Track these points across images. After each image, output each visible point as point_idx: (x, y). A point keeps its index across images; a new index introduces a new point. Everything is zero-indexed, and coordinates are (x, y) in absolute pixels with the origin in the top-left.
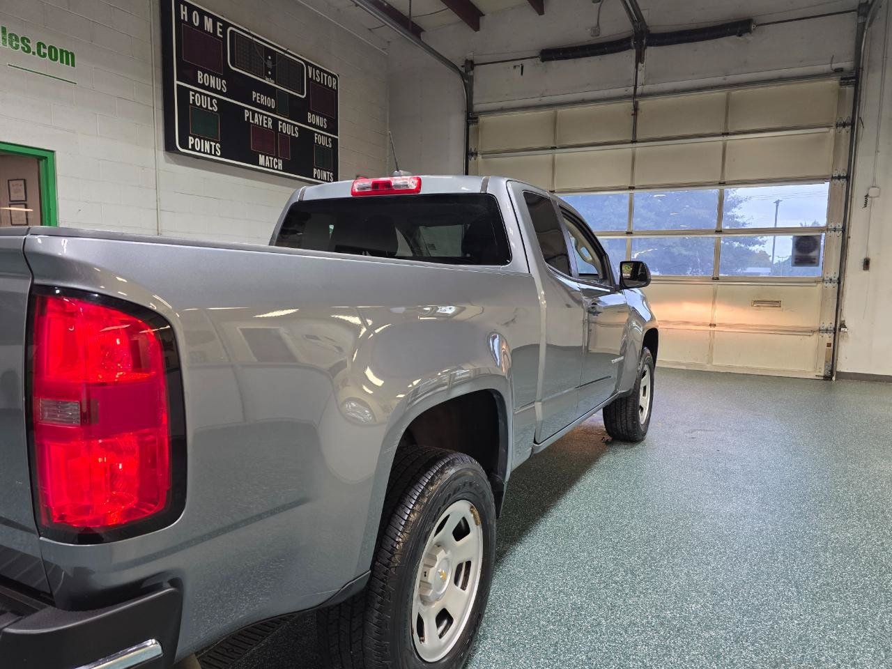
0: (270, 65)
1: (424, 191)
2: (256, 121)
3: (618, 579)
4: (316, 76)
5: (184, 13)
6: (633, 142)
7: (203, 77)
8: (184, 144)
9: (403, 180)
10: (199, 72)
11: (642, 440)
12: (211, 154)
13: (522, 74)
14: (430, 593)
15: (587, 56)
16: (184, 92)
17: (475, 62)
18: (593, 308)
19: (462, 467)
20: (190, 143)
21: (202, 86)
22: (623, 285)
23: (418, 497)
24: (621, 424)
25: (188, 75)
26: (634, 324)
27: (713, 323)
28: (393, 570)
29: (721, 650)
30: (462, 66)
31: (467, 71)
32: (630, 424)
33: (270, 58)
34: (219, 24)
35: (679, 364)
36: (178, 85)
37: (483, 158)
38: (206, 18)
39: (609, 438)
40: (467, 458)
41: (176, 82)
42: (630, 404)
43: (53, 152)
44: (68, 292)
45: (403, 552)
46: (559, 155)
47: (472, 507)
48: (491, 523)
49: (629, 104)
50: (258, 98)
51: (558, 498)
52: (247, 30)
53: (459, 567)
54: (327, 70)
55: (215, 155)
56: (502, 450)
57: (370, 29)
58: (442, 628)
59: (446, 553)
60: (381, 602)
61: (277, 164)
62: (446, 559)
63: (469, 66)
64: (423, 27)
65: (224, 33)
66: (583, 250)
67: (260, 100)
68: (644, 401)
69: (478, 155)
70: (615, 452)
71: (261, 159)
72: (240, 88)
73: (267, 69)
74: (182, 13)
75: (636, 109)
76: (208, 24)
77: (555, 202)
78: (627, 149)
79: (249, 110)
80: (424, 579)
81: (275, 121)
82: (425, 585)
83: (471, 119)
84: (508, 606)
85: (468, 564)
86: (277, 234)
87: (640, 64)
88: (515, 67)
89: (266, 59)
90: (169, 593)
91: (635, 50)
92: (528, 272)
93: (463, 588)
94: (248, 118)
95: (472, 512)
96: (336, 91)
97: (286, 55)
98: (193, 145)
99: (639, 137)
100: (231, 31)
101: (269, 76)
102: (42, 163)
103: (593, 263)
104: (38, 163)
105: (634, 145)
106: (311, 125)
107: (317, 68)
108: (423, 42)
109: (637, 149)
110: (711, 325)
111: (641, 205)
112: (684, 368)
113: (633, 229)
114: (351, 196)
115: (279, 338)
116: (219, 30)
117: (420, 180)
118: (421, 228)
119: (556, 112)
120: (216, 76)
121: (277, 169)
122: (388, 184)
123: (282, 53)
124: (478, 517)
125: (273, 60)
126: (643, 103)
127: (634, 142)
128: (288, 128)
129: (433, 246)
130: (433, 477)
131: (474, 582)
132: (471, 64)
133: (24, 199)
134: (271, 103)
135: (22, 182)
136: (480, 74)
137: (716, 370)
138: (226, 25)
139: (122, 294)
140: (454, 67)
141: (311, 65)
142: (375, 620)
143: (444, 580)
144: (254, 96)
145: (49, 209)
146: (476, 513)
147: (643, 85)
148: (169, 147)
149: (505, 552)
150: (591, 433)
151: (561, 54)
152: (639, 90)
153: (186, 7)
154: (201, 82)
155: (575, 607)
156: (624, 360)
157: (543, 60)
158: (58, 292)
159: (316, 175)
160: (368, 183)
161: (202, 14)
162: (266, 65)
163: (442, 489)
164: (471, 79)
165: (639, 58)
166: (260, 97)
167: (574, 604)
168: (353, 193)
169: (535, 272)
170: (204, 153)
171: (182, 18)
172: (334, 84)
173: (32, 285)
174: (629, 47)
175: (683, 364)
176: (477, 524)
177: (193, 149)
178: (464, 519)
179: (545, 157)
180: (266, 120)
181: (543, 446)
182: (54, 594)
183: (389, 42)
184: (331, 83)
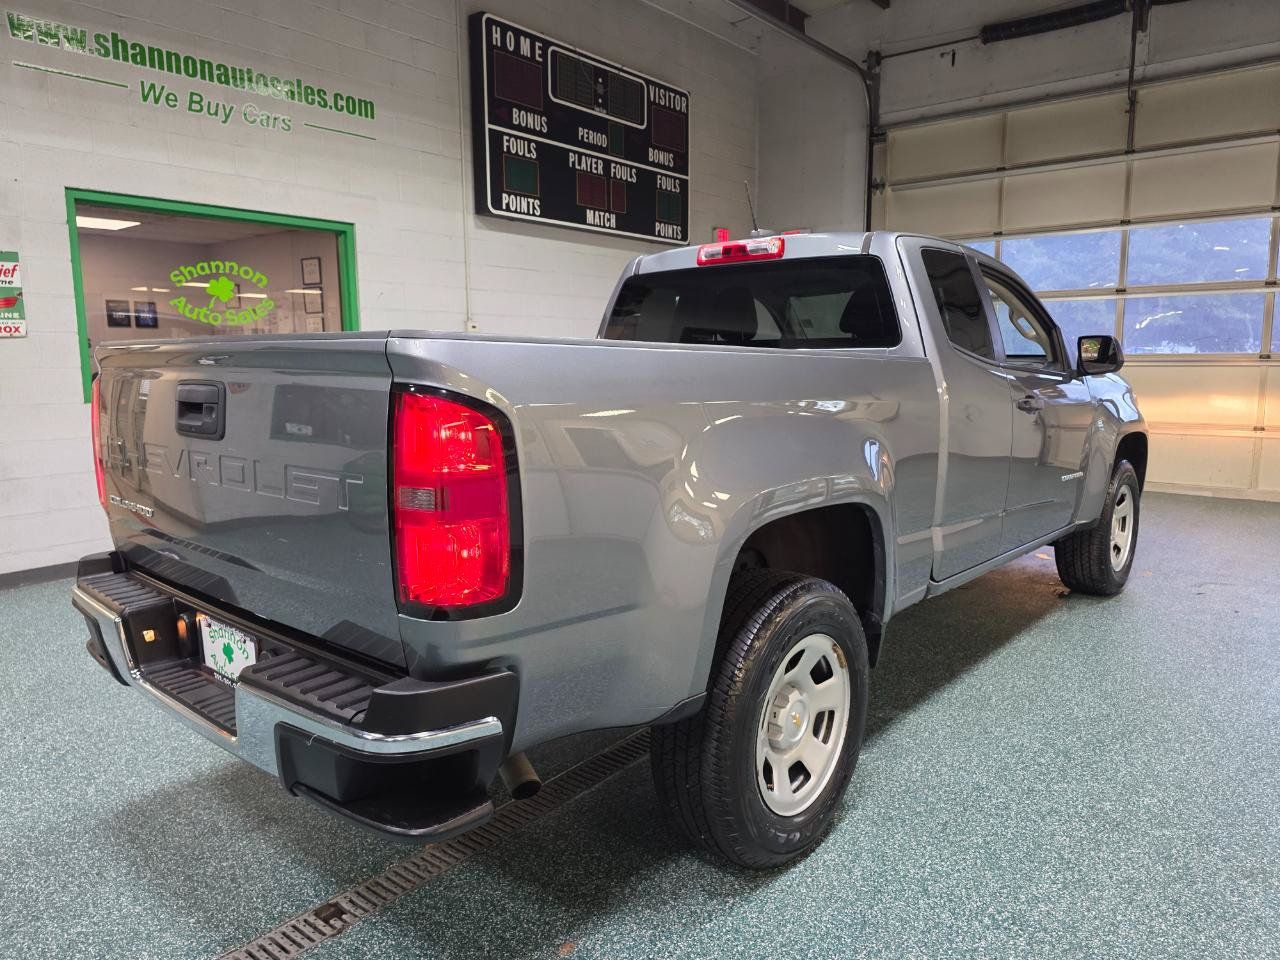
0: (601, 90)
1: (787, 255)
2: (583, 165)
3: (1043, 761)
4: (660, 98)
5: (497, 36)
6: (1127, 153)
7: (519, 116)
8: (497, 204)
9: (763, 243)
10: (515, 110)
11: (1117, 593)
12: (528, 214)
13: (953, 64)
14: (781, 738)
15: (1055, 28)
16: (496, 137)
17: (883, 55)
18: (1025, 402)
19: (822, 595)
20: (505, 202)
21: (518, 128)
22: (1083, 370)
23: (764, 622)
24: (1082, 570)
25: (502, 117)
26: (1100, 424)
27: (1259, 425)
28: (733, 698)
29: (1174, 851)
30: (864, 62)
31: (870, 69)
32: (1095, 569)
33: (600, 80)
34: (538, 44)
35: (1201, 488)
36: (490, 129)
37: (893, 191)
38: (522, 38)
39: (1066, 590)
40: (829, 586)
41: (488, 126)
42: (1096, 541)
43: (352, 224)
44: (422, 389)
45: (745, 680)
46: (1010, 179)
47: (835, 645)
48: (861, 668)
49: (1122, 95)
50: (586, 136)
51: (976, 661)
52: (571, 47)
53: (820, 717)
54: (675, 88)
55: (534, 215)
56: (878, 581)
57: (733, 24)
58: (796, 784)
59: (801, 694)
60: (719, 732)
61: (609, 220)
62: (801, 701)
63: (873, 59)
64: (807, 13)
65: (544, 55)
66: (1022, 322)
67: (588, 138)
68: (1120, 537)
69: (887, 187)
70: (1070, 609)
71: (590, 214)
72: (564, 125)
73: (597, 96)
74: (494, 35)
75: (1133, 101)
76: (525, 47)
77: (972, 258)
78: (1119, 165)
79: (575, 152)
80: (773, 721)
81: (607, 163)
82: (774, 728)
83: (877, 135)
84: (886, 779)
85: (832, 714)
86: (608, 316)
87: (1140, 35)
88: (942, 55)
89: (596, 82)
90: (506, 676)
91: (1132, 13)
92: (923, 356)
93: (825, 740)
94: (574, 163)
95: (835, 651)
96: (686, 115)
97: (621, 74)
98: (508, 205)
99: (1137, 145)
100: (553, 52)
101: (599, 105)
102: (341, 239)
103: (1037, 339)
104: (337, 239)
105: (1131, 157)
106: (653, 164)
107: (661, 87)
108: (806, 36)
109: (1136, 163)
110: (1255, 429)
111: (1163, 241)
112: (1209, 494)
113: (1127, 284)
114: (697, 266)
115: (615, 443)
116: (538, 52)
117: (783, 241)
118: (792, 300)
119: (1005, 116)
120: (534, 112)
121: (610, 228)
122: (743, 248)
123: (616, 72)
124: (843, 658)
125: (605, 84)
126: (1143, 93)
127: (1130, 151)
128: (624, 171)
129: (808, 323)
130: (782, 602)
131: (838, 736)
132: (876, 58)
133: (318, 281)
134: (600, 139)
135: (316, 261)
136: (890, 71)
137: (1261, 499)
138: (547, 44)
139: (465, 390)
140: (851, 64)
141: (654, 83)
142: (714, 751)
143: (798, 726)
144: (580, 134)
145: (349, 294)
146: (840, 652)
147: (1145, 64)
148: (480, 209)
149: (891, 719)
150: (1037, 582)
151: (1013, 29)
152: (1139, 72)
153: (499, 29)
154: (517, 123)
155: (978, 787)
156: (1085, 477)
157: (985, 42)
158: (412, 389)
159: (659, 231)
160: (717, 248)
161: (518, 33)
162: (595, 91)
163: (793, 617)
164: (876, 78)
165: (1139, 24)
166: (588, 133)
167: (978, 783)
168: (699, 262)
169: (933, 357)
170: (520, 213)
171: (494, 43)
172: (684, 105)
173: (393, 383)
174: (1123, 10)
175: (1207, 489)
176: (842, 667)
177: (508, 209)
178: (824, 657)
179: (990, 182)
180: (596, 163)
181: (944, 586)
182: (410, 670)
183: (759, 38)
184: (679, 105)
